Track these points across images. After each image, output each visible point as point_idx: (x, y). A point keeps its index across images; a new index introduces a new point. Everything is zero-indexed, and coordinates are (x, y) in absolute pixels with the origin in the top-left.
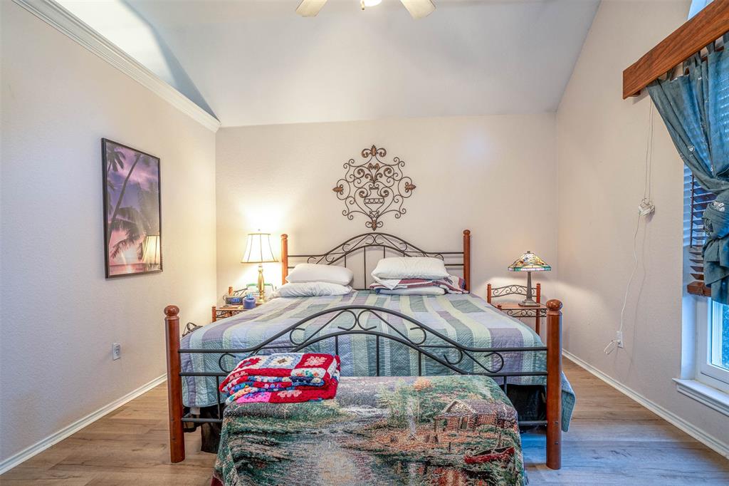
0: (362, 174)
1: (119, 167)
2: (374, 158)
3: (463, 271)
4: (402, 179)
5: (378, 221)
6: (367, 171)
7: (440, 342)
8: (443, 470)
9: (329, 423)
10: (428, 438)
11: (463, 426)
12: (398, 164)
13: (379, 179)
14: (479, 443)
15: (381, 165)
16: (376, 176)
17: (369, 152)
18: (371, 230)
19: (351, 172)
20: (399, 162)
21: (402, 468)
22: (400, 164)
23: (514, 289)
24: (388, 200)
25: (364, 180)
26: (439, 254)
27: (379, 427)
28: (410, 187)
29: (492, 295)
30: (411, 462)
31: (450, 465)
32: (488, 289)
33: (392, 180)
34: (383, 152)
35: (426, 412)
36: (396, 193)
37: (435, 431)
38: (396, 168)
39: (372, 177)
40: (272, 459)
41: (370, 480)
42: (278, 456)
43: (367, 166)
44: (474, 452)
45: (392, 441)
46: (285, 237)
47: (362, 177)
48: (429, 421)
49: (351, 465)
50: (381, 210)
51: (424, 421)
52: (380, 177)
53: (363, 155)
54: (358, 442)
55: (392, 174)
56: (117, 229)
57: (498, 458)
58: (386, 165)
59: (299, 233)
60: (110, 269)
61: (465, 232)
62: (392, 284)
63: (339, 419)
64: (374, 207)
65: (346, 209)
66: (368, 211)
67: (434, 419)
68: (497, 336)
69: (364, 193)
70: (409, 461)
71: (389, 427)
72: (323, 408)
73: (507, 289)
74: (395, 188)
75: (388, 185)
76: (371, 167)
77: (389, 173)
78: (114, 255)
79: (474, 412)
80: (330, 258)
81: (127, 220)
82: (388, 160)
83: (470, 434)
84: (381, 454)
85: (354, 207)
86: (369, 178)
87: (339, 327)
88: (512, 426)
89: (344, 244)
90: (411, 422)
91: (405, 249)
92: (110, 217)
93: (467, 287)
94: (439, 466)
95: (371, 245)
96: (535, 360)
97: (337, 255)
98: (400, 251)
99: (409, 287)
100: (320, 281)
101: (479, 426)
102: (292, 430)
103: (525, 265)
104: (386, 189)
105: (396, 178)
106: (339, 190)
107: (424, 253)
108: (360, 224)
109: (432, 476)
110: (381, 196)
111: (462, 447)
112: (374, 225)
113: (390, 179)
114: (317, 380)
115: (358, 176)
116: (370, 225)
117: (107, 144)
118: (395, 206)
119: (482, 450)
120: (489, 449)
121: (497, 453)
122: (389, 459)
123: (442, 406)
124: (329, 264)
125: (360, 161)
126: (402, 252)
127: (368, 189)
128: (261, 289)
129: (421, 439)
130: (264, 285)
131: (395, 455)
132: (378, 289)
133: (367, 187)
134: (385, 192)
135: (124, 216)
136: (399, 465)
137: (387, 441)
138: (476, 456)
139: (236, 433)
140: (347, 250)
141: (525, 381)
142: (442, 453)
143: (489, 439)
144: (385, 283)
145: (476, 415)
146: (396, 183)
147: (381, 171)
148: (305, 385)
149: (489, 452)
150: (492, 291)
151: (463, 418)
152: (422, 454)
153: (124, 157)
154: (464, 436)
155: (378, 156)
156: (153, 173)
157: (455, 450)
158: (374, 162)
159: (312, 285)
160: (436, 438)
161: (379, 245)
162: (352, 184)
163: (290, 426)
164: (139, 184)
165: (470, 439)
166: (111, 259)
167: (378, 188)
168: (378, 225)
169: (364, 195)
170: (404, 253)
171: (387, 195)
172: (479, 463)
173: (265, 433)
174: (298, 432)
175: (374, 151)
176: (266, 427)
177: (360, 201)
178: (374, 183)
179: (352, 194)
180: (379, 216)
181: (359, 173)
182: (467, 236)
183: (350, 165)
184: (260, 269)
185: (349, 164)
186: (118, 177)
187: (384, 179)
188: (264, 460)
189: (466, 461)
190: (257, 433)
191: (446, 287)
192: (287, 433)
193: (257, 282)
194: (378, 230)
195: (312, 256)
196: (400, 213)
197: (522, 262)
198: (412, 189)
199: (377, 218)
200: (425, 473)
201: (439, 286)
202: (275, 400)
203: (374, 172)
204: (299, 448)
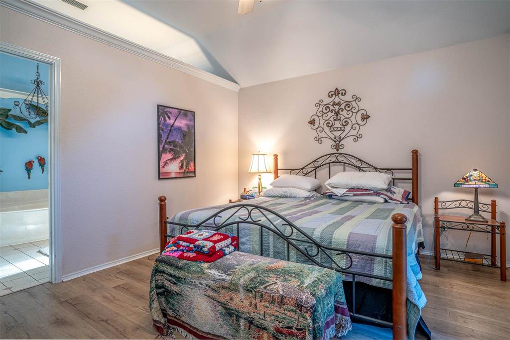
0: (328, 110)
1: (167, 119)
2: (337, 97)
3: (411, 184)
4: (358, 111)
5: (340, 144)
6: (332, 108)
7: (302, 237)
8: (261, 331)
9: (199, 277)
10: (251, 304)
11: (272, 302)
12: (355, 100)
13: (341, 113)
14: (284, 318)
15: (342, 102)
16: (339, 111)
17: (333, 93)
18: (335, 151)
19: (320, 109)
20: (356, 99)
21: (236, 321)
22: (357, 100)
23: (464, 204)
24: (348, 128)
25: (330, 114)
26: (389, 170)
27: (223, 288)
28: (365, 117)
29: (440, 207)
30: (241, 317)
31: (265, 329)
32: (435, 202)
33: (351, 113)
34: (344, 92)
35: (250, 284)
36: (354, 122)
37: (255, 300)
38: (353, 103)
39: (335, 112)
40: (175, 292)
41: (219, 322)
42: (176, 291)
43: (331, 104)
44: (281, 324)
45: (231, 299)
46: (276, 156)
47: (329, 112)
48: (251, 292)
49: (210, 308)
50: (342, 136)
51: (248, 290)
52: (342, 111)
53: (329, 96)
54: (212, 294)
55: (351, 108)
56: (166, 153)
57: (296, 334)
58: (346, 102)
59: (286, 154)
60: (161, 174)
61: (413, 152)
62: (339, 192)
63: (204, 276)
64: (337, 134)
65: (317, 136)
66: (333, 137)
67: (255, 291)
68: (353, 239)
69: (329, 123)
70: (240, 317)
71: (228, 288)
72: (199, 267)
73: (456, 203)
74: (353, 119)
75: (348, 116)
76: (334, 104)
77: (349, 107)
78: (164, 167)
79: (282, 293)
80: (305, 171)
81: (172, 147)
82: (348, 98)
83: (278, 309)
84: (224, 306)
85: (323, 134)
86: (334, 112)
87: (239, 218)
88: (307, 312)
89: (315, 161)
90: (241, 289)
91: (361, 165)
92: (161, 147)
93: (415, 199)
94: (258, 327)
95: (334, 162)
96: (386, 266)
97: (310, 169)
98: (357, 167)
99: (354, 195)
100: (291, 187)
101: (284, 305)
102: (182, 277)
103: (467, 182)
104: (347, 120)
105: (353, 111)
106: (312, 122)
107: (376, 169)
108: (327, 147)
109: (253, 333)
110: (343, 125)
111: (273, 318)
112: (337, 147)
113: (349, 112)
114: (205, 249)
115: (326, 112)
116: (335, 147)
117: (160, 107)
118: (354, 132)
119: (286, 325)
120: (291, 325)
121: (296, 331)
122: (229, 311)
123: (262, 283)
124: (304, 176)
125: (327, 100)
126: (358, 167)
127: (332, 120)
128: (259, 190)
129: (247, 303)
130: (262, 188)
131: (232, 310)
132: (329, 195)
133: (332, 119)
134: (345, 122)
135: (171, 146)
136: (235, 318)
137: (228, 298)
138: (282, 328)
139: (160, 272)
140: (317, 166)
141: (375, 282)
142: (260, 318)
143: (291, 317)
144: (334, 191)
145: (282, 296)
146: (354, 114)
147: (343, 106)
148: (199, 251)
149: (291, 328)
150: (440, 204)
151: (273, 296)
152: (248, 314)
153: (171, 113)
154: (273, 309)
155: (340, 95)
156: (190, 120)
157: (268, 319)
158: (337, 100)
159: (285, 189)
160: (256, 305)
161: (340, 162)
162: (321, 118)
163: (181, 274)
164: (180, 127)
165: (277, 314)
166: (161, 169)
167: (340, 120)
168: (340, 147)
169: (330, 125)
170: (359, 169)
171: (347, 124)
172: (285, 335)
173: (171, 275)
174: (185, 279)
175: (337, 92)
176: (171, 272)
177: (327, 129)
178: (337, 116)
179: (321, 125)
180: (341, 140)
181: (326, 110)
182: (415, 155)
183: (320, 104)
184: (260, 177)
185: (318, 104)
186: (167, 125)
187: (344, 113)
188: (170, 291)
189: (275, 329)
190: (167, 274)
191: (385, 197)
192: (180, 278)
193: (257, 186)
194: (340, 151)
195: (293, 170)
196: (357, 138)
197: (464, 179)
198: (367, 118)
199: (340, 142)
200: (249, 329)
201: (379, 196)
202: (181, 257)
203: (337, 107)
204: (186, 289)
